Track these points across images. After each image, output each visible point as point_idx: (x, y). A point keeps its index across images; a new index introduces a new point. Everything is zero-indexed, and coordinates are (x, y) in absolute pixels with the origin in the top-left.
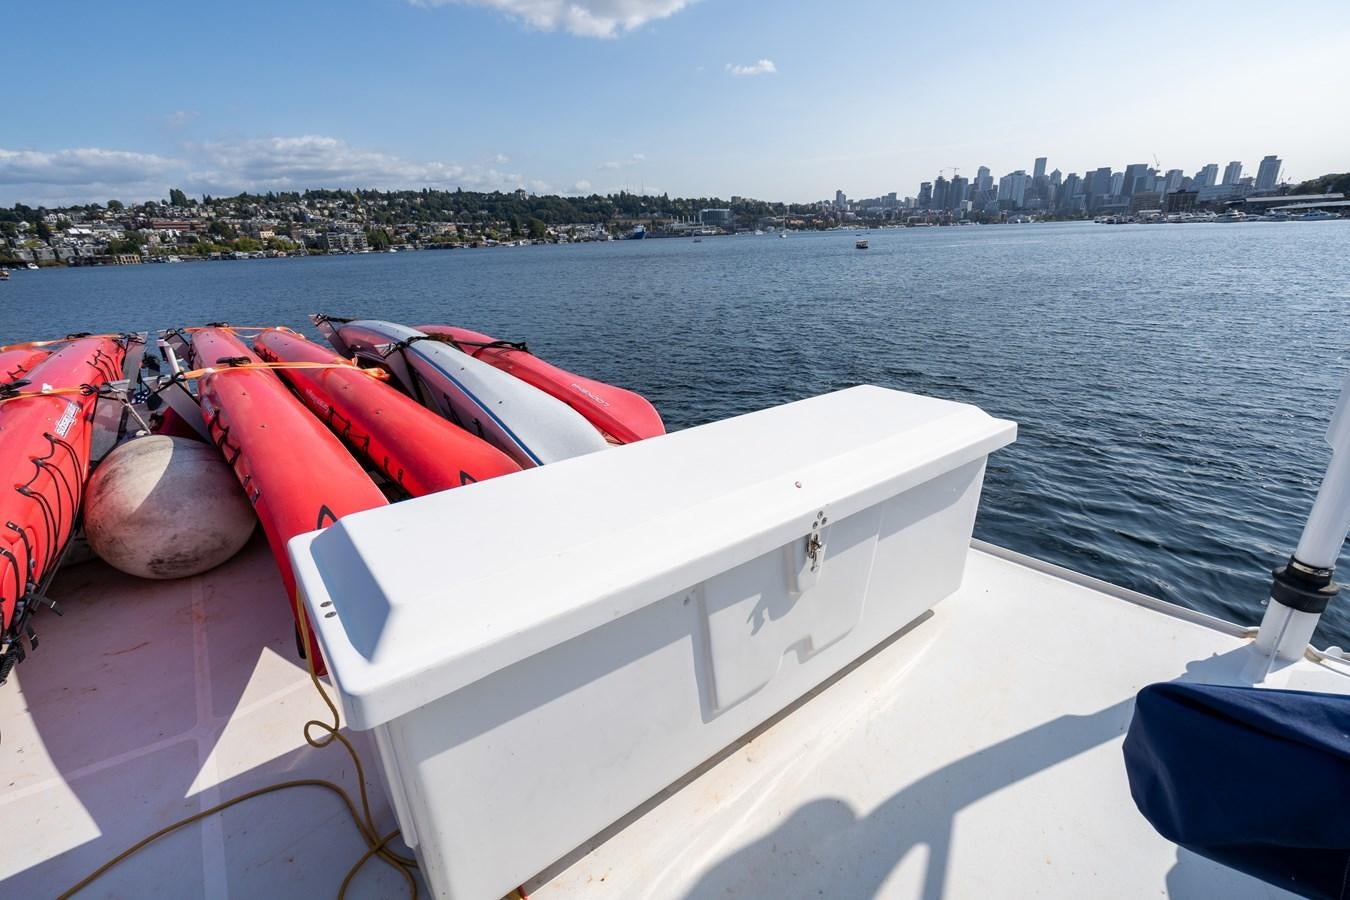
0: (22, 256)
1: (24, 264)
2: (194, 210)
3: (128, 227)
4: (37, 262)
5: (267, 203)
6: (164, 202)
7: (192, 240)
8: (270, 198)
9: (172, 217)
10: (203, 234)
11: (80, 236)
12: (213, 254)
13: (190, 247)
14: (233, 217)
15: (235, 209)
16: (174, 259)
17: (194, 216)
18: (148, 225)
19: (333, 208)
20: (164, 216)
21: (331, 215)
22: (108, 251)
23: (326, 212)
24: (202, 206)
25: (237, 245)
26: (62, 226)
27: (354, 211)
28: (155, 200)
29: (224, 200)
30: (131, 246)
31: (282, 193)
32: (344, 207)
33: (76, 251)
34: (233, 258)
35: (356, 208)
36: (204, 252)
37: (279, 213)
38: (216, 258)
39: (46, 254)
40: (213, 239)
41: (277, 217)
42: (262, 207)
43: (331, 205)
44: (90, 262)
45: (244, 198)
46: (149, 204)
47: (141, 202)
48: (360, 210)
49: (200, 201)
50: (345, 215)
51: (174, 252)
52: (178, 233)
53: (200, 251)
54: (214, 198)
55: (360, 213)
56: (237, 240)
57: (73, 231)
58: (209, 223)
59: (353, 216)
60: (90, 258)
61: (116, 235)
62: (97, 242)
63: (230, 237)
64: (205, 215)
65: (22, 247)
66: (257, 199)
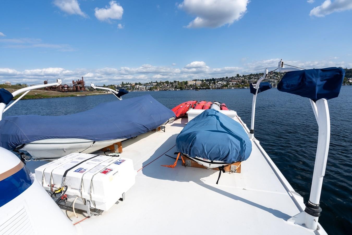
0: (210, 87)
1: (210, 88)
2: (240, 78)
3: (227, 82)
4: (212, 88)
5: (255, 76)
6: (235, 77)
7: (238, 84)
8: (257, 74)
9: (236, 79)
10: (240, 83)
11: (219, 84)
12: (240, 87)
13: (237, 86)
14: (247, 79)
15: (248, 77)
16: (233, 88)
17: (240, 79)
18: (231, 81)
19: (271, 76)
20: (234, 79)
21: (270, 78)
22: (223, 86)
23: (269, 77)
24: (242, 77)
25: (246, 85)
26: (218, 82)
27: (277, 77)
28: (234, 76)
29: (247, 76)
30: (226, 86)
31: (260, 73)
32: (274, 76)
33: (218, 86)
34: (244, 88)
35: (278, 76)
36: (239, 87)
37: (258, 78)
38: (241, 88)
39: (214, 87)
40: (241, 84)
41: (257, 79)
42: (254, 77)
43: (271, 75)
44: (219, 88)
45: (251, 75)
46: (233, 77)
47: (231, 77)
48: (279, 76)
49: (242, 76)
50: (274, 78)
51: (233, 87)
52: (235, 83)
53: (238, 87)
54: (245, 75)
55: (278, 77)
56: (246, 84)
57: (219, 83)
58: (242, 81)
59: (276, 78)
60: (220, 88)
61: (225, 83)
62: (222, 85)
63: (245, 84)
64: (242, 79)
65: (211, 85)
66: (253, 75)
